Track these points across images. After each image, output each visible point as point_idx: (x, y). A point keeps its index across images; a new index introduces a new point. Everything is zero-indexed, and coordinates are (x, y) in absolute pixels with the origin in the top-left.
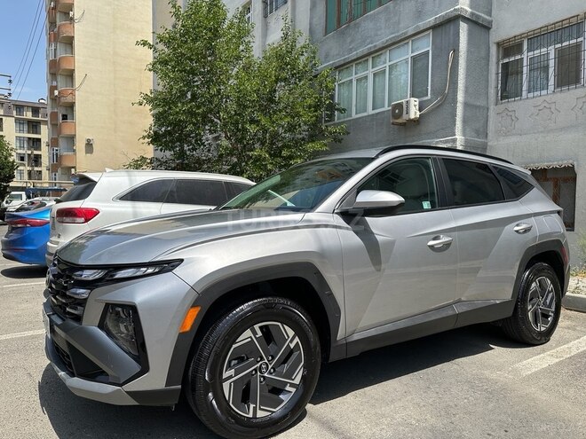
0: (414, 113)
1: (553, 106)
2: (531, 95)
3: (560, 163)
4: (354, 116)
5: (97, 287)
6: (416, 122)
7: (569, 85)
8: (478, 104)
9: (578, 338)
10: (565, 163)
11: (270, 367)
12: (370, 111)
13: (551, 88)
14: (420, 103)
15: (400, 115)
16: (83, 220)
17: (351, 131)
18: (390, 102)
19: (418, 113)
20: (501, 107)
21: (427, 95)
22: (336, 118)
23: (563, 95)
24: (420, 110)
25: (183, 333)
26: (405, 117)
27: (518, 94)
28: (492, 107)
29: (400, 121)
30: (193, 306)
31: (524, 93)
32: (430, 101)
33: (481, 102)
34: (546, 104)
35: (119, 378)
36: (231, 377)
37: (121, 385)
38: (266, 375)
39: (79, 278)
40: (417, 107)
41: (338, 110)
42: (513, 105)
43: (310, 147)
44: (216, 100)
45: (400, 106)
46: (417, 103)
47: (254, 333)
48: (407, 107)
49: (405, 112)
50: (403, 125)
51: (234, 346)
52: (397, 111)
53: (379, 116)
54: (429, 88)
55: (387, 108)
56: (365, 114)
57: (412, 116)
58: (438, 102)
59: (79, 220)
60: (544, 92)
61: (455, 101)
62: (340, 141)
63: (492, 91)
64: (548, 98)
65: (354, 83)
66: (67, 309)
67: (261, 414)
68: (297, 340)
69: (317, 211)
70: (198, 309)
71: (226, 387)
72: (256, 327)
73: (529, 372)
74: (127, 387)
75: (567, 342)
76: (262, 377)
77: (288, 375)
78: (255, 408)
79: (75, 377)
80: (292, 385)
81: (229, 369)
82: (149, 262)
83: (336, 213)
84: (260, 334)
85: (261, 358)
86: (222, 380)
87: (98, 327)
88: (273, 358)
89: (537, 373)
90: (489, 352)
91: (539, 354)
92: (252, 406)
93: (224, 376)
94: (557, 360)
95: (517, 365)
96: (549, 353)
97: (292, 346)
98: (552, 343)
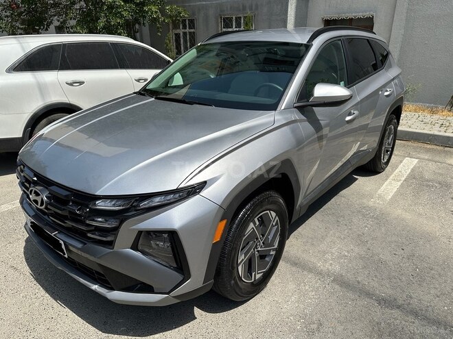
3: (364, 14)
10: (367, 14)
11: (261, 242)
25: (216, 243)
35: (165, 288)
36: (242, 260)
37: (168, 293)
38: (259, 249)
47: (255, 224)
51: (244, 238)
66: (89, 235)
67: (258, 276)
68: (277, 218)
69: (283, 108)
70: (225, 222)
71: (240, 268)
72: (256, 219)
73: (390, 197)
74: (173, 294)
75: (397, 167)
76: (258, 251)
77: (272, 244)
78: (255, 274)
79: (114, 290)
80: (273, 250)
81: (241, 255)
82: (177, 189)
83: (295, 107)
84: (258, 223)
85: (257, 239)
86: (238, 265)
87: (131, 248)
88: (263, 236)
89: (394, 196)
90: (357, 182)
91: (386, 179)
92: (253, 274)
93: (239, 261)
94: (399, 183)
95: (379, 192)
96: (391, 177)
97: (274, 224)
98: (388, 168)
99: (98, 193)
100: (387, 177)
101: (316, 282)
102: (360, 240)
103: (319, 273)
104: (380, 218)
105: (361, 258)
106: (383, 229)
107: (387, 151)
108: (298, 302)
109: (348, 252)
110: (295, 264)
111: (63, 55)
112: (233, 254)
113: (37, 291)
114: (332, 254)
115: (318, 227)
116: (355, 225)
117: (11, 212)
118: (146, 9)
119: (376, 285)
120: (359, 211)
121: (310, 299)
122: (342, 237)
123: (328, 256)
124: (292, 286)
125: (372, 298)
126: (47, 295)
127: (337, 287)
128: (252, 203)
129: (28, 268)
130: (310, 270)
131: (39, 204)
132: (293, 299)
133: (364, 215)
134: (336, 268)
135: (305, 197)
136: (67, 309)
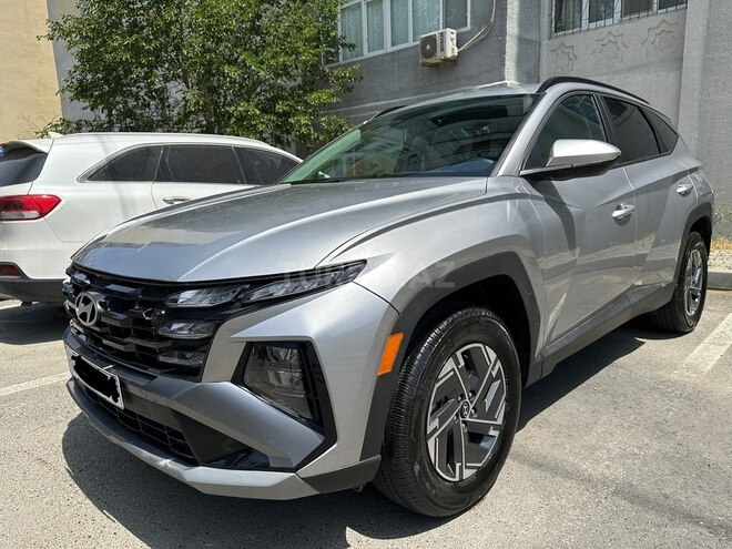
0: (451, 50)
1: (620, 41)
2: (593, 25)
4: (367, 54)
5: (228, 317)
6: (453, 62)
7: (639, 11)
8: (529, 37)
9: (722, 319)
11: (471, 407)
12: (389, 48)
13: (617, 16)
14: (457, 35)
15: (432, 53)
16: (35, 213)
17: (364, 75)
18: (415, 34)
19: (456, 50)
20: (556, 42)
21: (466, 25)
22: (341, 57)
23: (632, 25)
24: (458, 46)
25: (383, 375)
26: (439, 55)
27: (576, 24)
28: (545, 42)
29: (432, 61)
30: (394, 332)
31: (585, 23)
32: (471, 33)
33: (532, 36)
34: (611, 37)
35: (289, 460)
36: (435, 430)
37: (295, 470)
38: (468, 419)
39: (173, 305)
40: (455, 42)
41: (343, 45)
42: (570, 39)
43: (313, 98)
44: (175, 30)
45: (432, 40)
46: (454, 36)
47: (457, 363)
48: (442, 42)
49: (439, 49)
50: (436, 66)
51: (437, 386)
52: (428, 47)
53: (401, 55)
54: (469, 15)
55: (411, 43)
56: (381, 52)
57: (449, 55)
58: (482, 34)
59: (26, 214)
60: (609, 21)
61: (503, 33)
62: (349, 90)
63: (545, 20)
64: (613, 30)
65: (364, 7)
66: (161, 359)
67: (468, 474)
68: (499, 364)
69: (500, 173)
70: (400, 337)
71: (431, 443)
72: (459, 354)
73: (709, 367)
74: (304, 472)
75: (715, 326)
76: (464, 422)
77: (491, 415)
78: (461, 467)
79: (197, 465)
80: (496, 427)
81: (433, 419)
82: (314, 269)
83: (523, 176)
84: (462, 363)
85: (463, 396)
86: (427, 437)
87: (232, 382)
88: (474, 393)
89: (715, 367)
90: (643, 347)
91: (698, 343)
92: (458, 465)
93: (429, 430)
94: (724, 349)
95: (688, 360)
96: (707, 340)
97: (494, 374)
98: (698, 328)
99: (182, 279)
100: (700, 340)
101: (581, 495)
102: (660, 429)
103: (587, 481)
104: (694, 398)
105: (666, 457)
106: (704, 414)
107: (694, 297)
108: (547, 525)
109: (639, 448)
110: (538, 465)
111: (163, 161)
112: (416, 409)
113: (72, 495)
114: (609, 450)
115: (578, 410)
116: (647, 407)
117: (56, 387)
118: (292, 120)
119: (703, 502)
120: (654, 388)
121: (571, 520)
122: (625, 424)
123: (603, 454)
124: (533, 499)
125: (697, 523)
126: (88, 501)
127: (622, 502)
128: (450, 319)
129: (64, 461)
130: (568, 475)
131: (88, 319)
132: (537, 519)
133: (663, 394)
134: (619, 472)
135: (549, 342)
136: (117, 523)
